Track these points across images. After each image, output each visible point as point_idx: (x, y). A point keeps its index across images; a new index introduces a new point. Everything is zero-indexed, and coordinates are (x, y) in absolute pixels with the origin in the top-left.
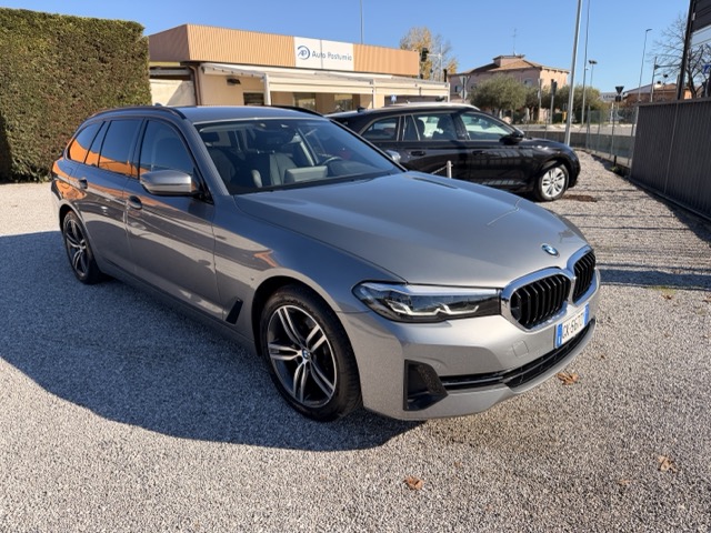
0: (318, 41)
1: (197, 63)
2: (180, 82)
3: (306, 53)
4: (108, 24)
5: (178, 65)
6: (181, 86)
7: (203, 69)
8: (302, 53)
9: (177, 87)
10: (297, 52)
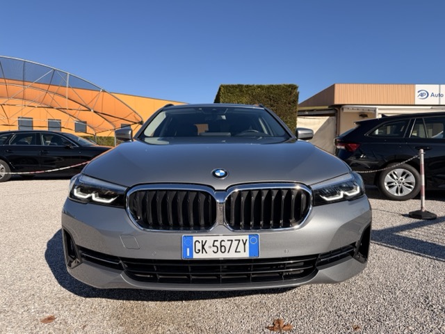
0: (438, 86)
1: (340, 106)
2: (328, 117)
3: (424, 94)
4: (278, 87)
5: (327, 107)
6: (328, 119)
7: (343, 109)
8: (422, 95)
9: (325, 120)
10: (417, 94)
